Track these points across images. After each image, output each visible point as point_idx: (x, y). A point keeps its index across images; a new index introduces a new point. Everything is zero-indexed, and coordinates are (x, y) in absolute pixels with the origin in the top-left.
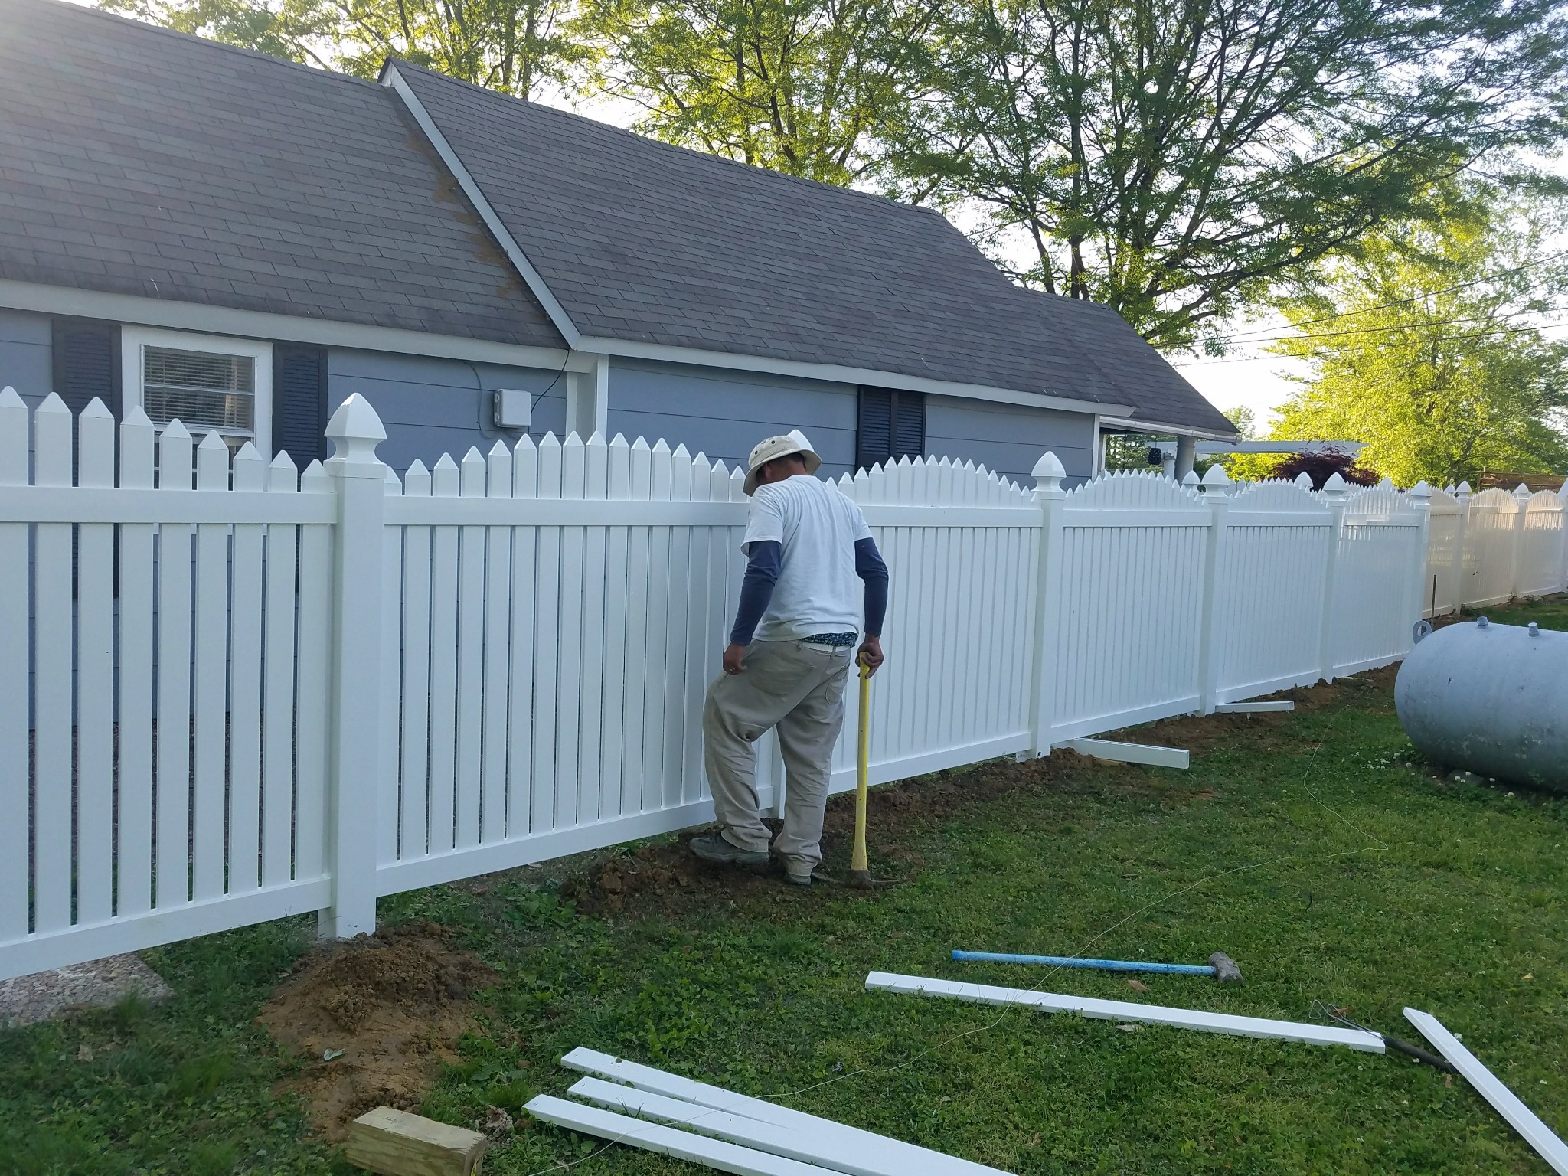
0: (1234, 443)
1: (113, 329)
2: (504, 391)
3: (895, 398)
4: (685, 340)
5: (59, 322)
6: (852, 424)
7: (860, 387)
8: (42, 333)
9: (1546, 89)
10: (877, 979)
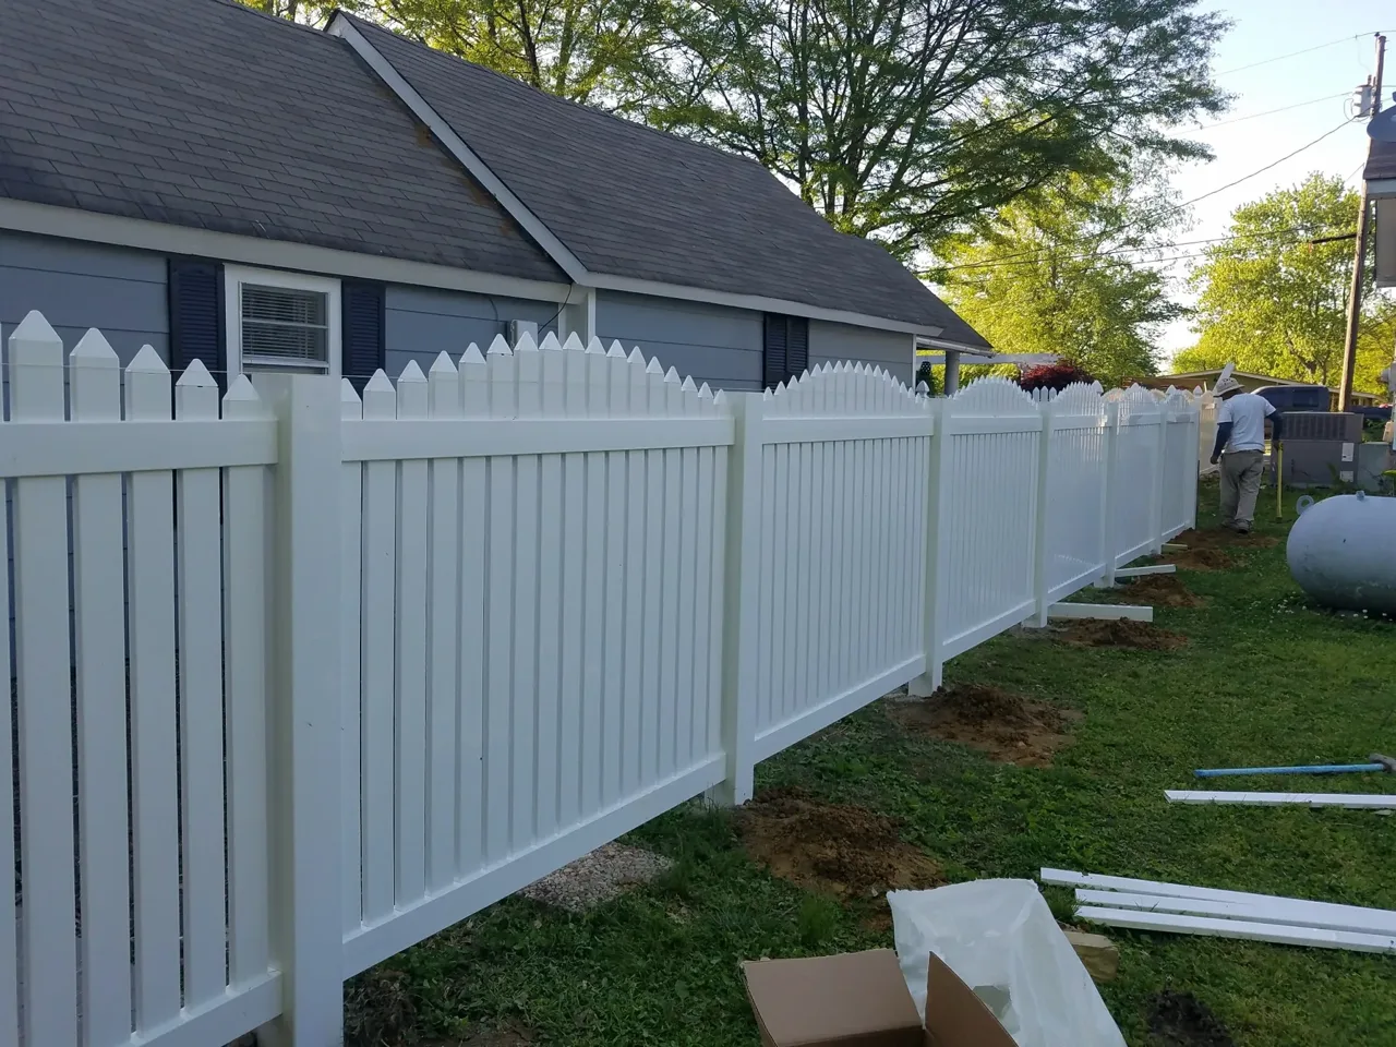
0: (990, 357)
1: (218, 265)
2: (519, 322)
3: (789, 323)
4: (658, 276)
5: (172, 260)
6: (759, 347)
7: (765, 314)
8: (158, 272)
9: (1164, 70)
10: (1174, 795)
